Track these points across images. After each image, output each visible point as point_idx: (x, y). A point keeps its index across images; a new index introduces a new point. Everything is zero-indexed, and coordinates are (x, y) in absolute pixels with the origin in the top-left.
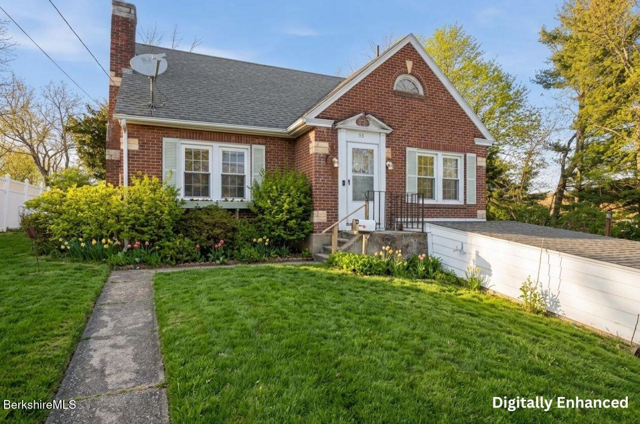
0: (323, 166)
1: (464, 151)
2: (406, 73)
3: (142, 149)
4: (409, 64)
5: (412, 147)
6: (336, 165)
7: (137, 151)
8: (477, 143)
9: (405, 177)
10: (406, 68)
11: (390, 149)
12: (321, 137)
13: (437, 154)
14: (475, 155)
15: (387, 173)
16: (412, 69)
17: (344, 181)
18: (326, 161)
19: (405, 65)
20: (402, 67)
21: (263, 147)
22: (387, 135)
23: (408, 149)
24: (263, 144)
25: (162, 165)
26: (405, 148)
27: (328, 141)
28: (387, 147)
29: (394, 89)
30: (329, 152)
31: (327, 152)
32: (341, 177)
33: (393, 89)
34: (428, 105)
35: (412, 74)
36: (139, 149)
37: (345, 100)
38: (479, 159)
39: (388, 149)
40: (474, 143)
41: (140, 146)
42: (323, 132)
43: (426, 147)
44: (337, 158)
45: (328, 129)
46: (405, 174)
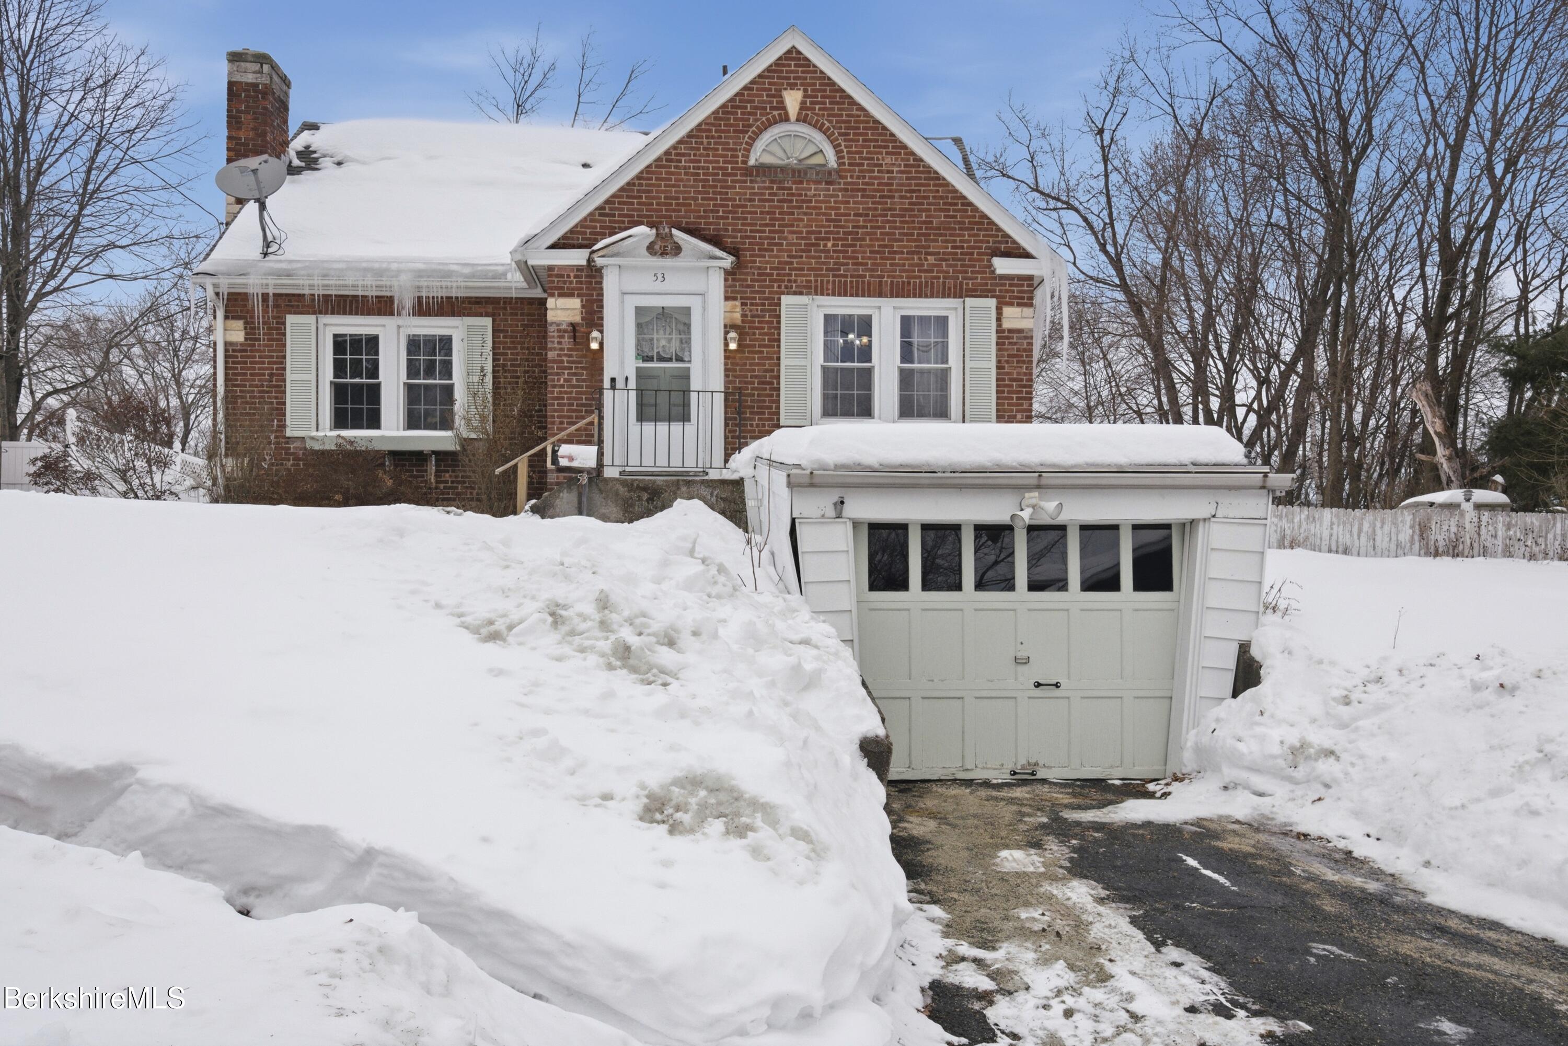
0: (569, 349)
1: (960, 293)
2: (786, 119)
3: (251, 339)
4: (793, 100)
5: (801, 293)
6: (594, 346)
7: (241, 344)
8: (999, 271)
9: (779, 365)
10: (784, 108)
11: (738, 303)
12: (562, 288)
13: (880, 308)
14: (992, 303)
15: (726, 358)
16: (801, 109)
17: (613, 380)
18: (575, 337)
19: (782, 102)
20: (772, 108)
21: (488, 322)
22: (728, 273)
23: (786, 300)
24: (487, 315)
25: (284, 369)
26: (779, 299)
27: (578, 296)
28: (727, 298)
29: (752, 162)
30: (583, 319)
31: (577, 319)
32: (610, 369)
33: (745, 162)
34: (846, 190)
35: (801, 119)
36: (246, 339)
37: (619, 203)
38: (1008, 311)
39: (730, 303)
40: (993, 272)
41: (246, 334)
42: (569, 276)
43: (842, 291)
44: (601, 332)
45: (579, 268)
46: (779, 359)
